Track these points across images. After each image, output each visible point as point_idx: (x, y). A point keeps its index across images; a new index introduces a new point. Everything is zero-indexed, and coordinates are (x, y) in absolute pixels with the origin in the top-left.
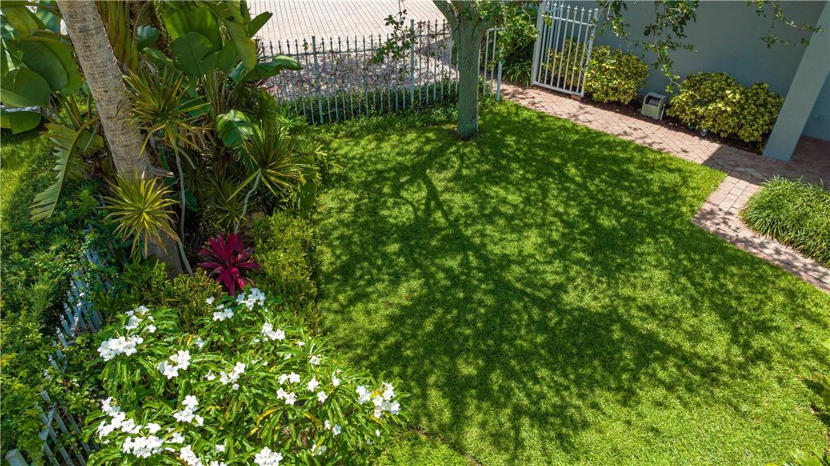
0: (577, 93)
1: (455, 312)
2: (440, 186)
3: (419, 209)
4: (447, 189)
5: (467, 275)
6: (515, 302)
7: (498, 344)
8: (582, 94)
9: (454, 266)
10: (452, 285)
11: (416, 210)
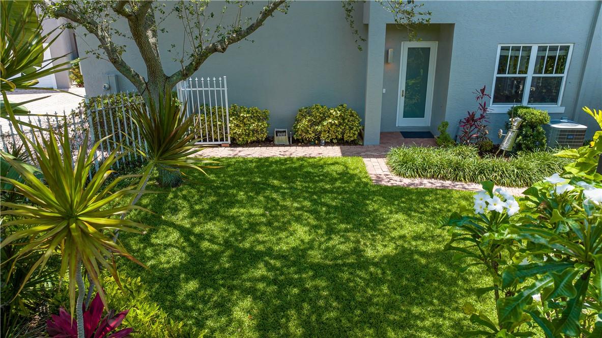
0: (225, 142)
1: (306, 305)
2: (186, 224)
3: (184, 247)
4: (194, 225)
5: (282, 274)
6: (340, 275)
7: (364, 311)
8: (229, 142)
9: (265, 273)
10: (279, 287)
11: (183, 249)
